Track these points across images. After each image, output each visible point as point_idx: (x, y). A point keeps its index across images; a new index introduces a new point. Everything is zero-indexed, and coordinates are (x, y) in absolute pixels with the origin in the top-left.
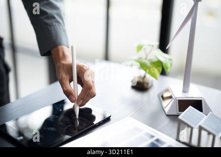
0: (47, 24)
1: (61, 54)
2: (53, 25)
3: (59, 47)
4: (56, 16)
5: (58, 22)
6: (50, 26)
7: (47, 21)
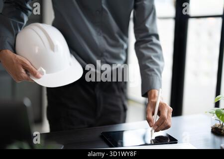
0: (148, 75)
1: (153, 95)
2: (152, 76)
3: (153, 90)
4: (155, 70)
5: (156, 74)
6: (150, 76)
7: (149, 73)
